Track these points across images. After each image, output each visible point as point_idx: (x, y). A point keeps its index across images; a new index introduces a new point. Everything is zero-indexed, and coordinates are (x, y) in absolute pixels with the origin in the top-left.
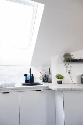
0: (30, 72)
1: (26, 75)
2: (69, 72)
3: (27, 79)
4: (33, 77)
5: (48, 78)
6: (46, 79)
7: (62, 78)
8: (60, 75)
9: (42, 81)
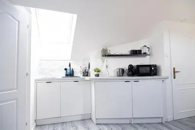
0: (70, 66)
1: (66, 69)
2: (107, 66)
3: (68, 73)
4: (73, 71)
5: (88, 72)
6: (86, 73)
7: (99, 71)
8: (97, 69)
9: (82, 75)
